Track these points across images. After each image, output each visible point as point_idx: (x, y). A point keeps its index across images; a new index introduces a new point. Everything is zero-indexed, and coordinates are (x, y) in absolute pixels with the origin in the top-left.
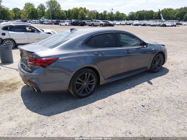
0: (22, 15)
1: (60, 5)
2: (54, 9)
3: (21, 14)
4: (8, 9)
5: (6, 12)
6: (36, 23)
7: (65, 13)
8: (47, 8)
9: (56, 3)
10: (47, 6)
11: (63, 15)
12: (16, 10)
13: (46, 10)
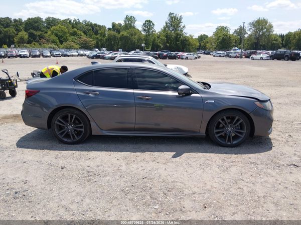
0: (208, 45)
1: (272, 27)
2: (261, 33)
3: (207, 43)
4: (191, 37)
5: (187, 41)
6: (220, 56)
7: (280, 40)
8: (249, 33)
9: (266, 22)
10: (250, 29)
11: (275, 42)
12: (202, 38)
13: (246, 36)
